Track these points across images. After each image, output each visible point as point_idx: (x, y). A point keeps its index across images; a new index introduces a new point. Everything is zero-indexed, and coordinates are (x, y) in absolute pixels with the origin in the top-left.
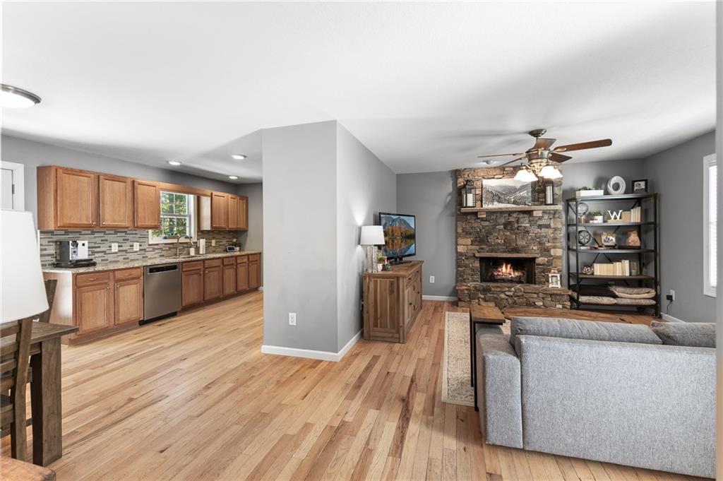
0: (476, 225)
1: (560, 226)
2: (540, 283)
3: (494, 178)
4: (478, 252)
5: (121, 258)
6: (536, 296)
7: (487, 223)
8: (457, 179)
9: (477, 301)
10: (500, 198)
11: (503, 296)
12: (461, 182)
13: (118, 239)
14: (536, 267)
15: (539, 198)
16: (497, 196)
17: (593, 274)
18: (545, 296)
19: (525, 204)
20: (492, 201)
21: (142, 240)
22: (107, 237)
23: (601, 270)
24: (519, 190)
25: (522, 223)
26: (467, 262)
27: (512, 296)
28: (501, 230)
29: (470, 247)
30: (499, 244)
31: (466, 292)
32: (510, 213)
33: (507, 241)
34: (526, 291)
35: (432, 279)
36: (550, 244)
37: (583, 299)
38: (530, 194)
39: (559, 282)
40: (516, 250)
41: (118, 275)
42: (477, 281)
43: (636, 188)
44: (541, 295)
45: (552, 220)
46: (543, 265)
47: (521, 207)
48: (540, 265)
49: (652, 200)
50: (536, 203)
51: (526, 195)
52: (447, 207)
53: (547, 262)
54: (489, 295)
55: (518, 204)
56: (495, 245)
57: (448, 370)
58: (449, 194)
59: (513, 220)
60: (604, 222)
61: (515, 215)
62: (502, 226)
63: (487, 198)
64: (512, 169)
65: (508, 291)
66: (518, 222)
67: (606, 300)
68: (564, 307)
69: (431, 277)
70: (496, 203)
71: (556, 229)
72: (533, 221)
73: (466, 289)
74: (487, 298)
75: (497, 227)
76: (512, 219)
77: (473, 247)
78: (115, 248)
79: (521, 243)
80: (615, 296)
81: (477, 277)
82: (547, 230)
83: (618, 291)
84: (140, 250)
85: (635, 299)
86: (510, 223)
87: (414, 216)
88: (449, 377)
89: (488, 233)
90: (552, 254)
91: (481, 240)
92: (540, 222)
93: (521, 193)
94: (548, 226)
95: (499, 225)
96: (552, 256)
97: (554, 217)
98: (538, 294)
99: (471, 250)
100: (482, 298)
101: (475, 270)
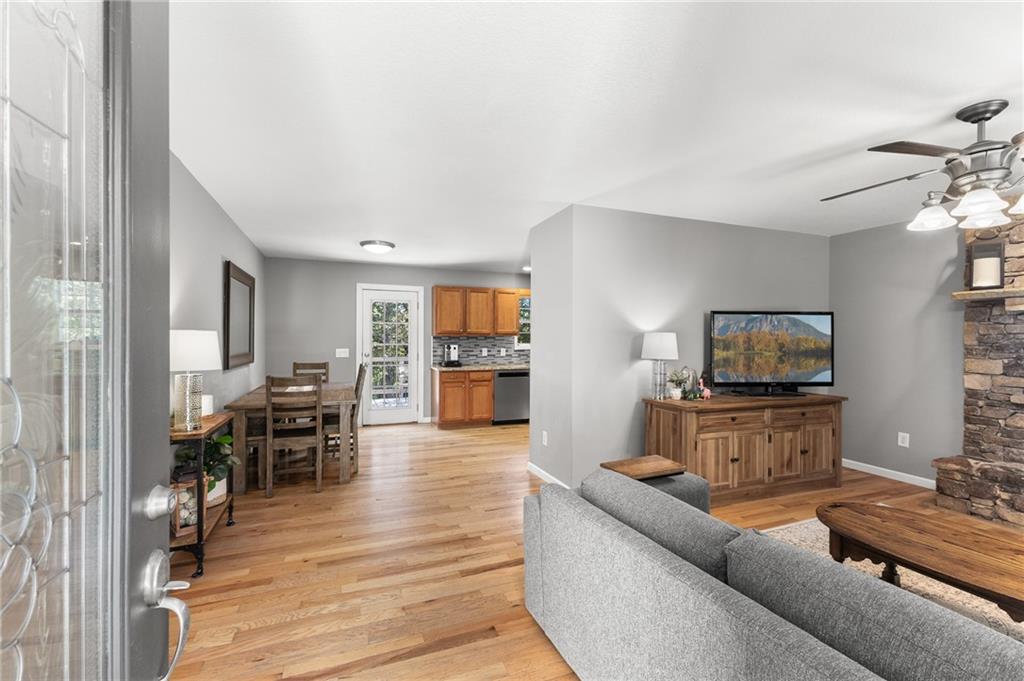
5: (490, 362)
13: (488, 345)
21: (508, 346)
22: (479, 342)
29: (1001, 380)
31: (958, 477)
35: (904, 439)
41: (473, 376)
52: (941, 289)
58: (950, 262)
69: (900, 434)
74: (1018, 503)
77: (1009, 380)
78: (485, 352)
84: (507, 355)
87: (831, 314)
99: (1003, 386)
100: (1003, 500)
101: (1015, 435)
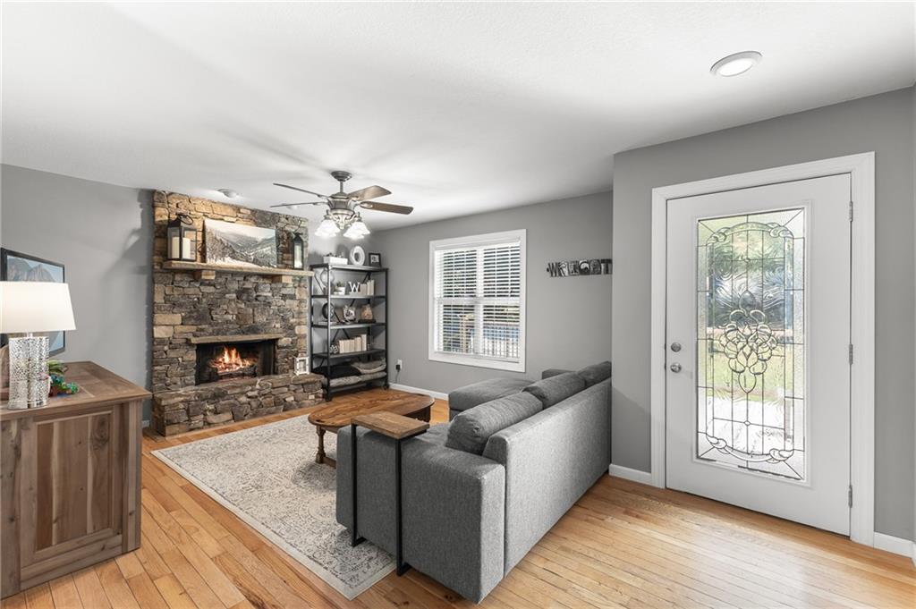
0: (191, 291)
1: (305, 298)
2: (283, 372)
3: (222, 219)
4: (195, 336)
6: (286, 389)
7: (211, 289)
8: (154, 207)
9: (202, 416)
10: (234, 252)
11: (243, 399)
12: (162, 214)
14: (278, 351)
15: (283, 259)
16: (230, 249)
17: (338, 353)
18: (296, 387)
19: (269, 266)
20: (223, 255)
23: (346, 347)
24: (260, 244)
25: (262, 291)
26: (172, 354)
27: (256, 397)
28: (234, 300)
29: (180, 329)
30: (228, 322)
31: (181, 406)
32: (247, 275)
33: (240, 317)
34: (275, 386)
36: (295, 320)
37: (334, 382)
38: (275, 253)
39: (307, 367)
40: (254, 330)
42: (191, 384)
43: (372, 261)
44: (293, 388)
45: (297, 290)
46: (287, 347)
47: (264, 269)
48: (283, 347)
49: (384, 274)
50: (280, 265)
51: (269, 252)
52: (128, 254)
53: (292, 343)
54: (222, 402)
55: (260, 264)
56: (222, 324)
57: (294, 546)
58: (135, 232)
59: (250, 286)
60: (346, 294)
61: (253, 279)
62: (234, 295)
63: (214, 250)
64: (249, 212)
65: (252, 390)
66: (256, 289)
67: (352, 380)
68: (317, 397)
70: (228, 259)
71: (301, 301)
72: (276, 289)
73: (182, 402)
74: (219, 409)
75: (227, 296)
76: (248, 285)
77: (185, 328)
79: (260, 319)
80: (359, 374)
81: (191, 378)
82: (291, 301)
83: (361, 367)
85: (373, 373)
86: (245, 290)
87: (62, 266)
88: (310, 554)
89: (212, 307)
90: (297, 333)
91: (199, 314)
92: (284, 291)
93: (264, 250)
94: (293, 297)
95: (229, 293)
96: (296, 335)
97: (299, 286)
98: (288, 386)
99: (181, 333)
100: (210, 411)
101: (188, 367)
